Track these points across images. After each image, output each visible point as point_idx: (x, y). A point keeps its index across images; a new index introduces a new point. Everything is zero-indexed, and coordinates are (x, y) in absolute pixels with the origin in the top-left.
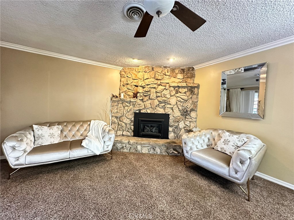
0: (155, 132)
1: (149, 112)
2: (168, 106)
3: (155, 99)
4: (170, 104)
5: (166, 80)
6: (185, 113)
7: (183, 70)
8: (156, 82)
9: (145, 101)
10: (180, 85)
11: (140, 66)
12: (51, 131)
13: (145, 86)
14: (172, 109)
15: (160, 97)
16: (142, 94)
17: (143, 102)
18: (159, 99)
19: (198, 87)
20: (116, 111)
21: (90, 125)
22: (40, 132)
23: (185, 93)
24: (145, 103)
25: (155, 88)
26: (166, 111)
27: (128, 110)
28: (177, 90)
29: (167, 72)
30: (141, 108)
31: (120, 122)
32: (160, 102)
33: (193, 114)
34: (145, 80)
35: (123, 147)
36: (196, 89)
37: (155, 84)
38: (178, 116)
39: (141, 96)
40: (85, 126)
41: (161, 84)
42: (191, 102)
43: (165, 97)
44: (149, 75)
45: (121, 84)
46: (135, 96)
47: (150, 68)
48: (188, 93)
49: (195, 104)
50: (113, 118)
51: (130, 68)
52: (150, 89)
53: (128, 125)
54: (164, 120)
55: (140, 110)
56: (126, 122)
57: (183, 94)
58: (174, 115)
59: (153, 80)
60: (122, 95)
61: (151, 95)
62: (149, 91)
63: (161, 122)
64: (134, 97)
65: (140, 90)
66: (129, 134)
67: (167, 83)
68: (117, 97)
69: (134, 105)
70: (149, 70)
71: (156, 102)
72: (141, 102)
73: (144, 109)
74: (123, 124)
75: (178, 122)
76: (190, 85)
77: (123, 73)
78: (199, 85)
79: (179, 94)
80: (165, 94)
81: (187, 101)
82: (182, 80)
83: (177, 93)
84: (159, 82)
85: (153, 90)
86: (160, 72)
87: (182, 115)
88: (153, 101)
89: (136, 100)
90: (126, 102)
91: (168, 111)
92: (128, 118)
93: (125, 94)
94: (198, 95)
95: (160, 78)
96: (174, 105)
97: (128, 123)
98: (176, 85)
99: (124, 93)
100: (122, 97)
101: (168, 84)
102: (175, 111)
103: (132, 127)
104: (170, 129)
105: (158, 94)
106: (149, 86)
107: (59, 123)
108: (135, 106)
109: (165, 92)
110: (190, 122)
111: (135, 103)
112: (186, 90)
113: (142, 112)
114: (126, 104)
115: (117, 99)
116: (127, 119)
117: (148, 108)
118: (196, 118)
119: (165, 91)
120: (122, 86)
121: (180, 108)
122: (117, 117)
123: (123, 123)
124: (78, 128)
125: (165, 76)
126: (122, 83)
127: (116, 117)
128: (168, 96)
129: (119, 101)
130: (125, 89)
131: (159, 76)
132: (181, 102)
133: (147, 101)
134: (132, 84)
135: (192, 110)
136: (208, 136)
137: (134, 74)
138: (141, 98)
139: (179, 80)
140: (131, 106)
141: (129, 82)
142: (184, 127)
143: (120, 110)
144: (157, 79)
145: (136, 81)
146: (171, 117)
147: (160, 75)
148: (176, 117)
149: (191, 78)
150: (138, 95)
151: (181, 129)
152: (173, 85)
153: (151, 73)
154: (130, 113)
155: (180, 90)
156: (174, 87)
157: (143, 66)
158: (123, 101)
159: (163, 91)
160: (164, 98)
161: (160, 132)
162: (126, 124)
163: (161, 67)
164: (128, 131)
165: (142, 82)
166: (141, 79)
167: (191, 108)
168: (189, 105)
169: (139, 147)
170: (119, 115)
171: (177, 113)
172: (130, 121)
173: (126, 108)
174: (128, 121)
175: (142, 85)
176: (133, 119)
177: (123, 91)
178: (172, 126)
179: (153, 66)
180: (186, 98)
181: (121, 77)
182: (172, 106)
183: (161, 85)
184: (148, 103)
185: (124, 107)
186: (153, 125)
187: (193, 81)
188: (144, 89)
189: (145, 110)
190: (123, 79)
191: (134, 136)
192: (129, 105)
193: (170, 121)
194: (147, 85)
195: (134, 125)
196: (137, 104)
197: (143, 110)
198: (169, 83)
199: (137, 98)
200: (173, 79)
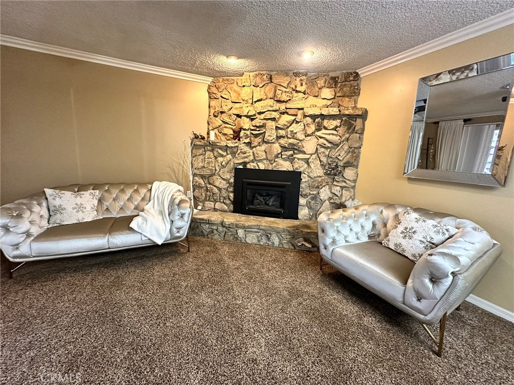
0: (273, 205)
1: (262, 167)
2: (300, 156)
3: (273, 143)
4: (304, 153)
5: (298, 102)
6: (334, 171)
7: (334, 80)
8: (277, 106)
9: (255, 147)
10: (325, 112)
11: (245, 73)
12: (79, 200)
13: (255, 115)
14: (307, 161)
15: (284, 137)
16: (248, 133)
17: (252, 148)
18: (282, 141)
19: (364, 116)
20: (201, 165)
21: (151, 190)
22: (57, 202)
23: (335, 129)
24: (254, 149)
25: (274, 119)
26: (296, 166)
27: (224, 163)
28: (318, 123)
29: (299, 84)
30: (247, 160)
31: (209, 186)
32: (284, 148)
33: (349, 173)
34: (255, 102)
35: (212, 232)
36: (359, 121)
37: (275, 111)
38: (317, 177)
39: (247, 136)
40: (143, 191)
41: (288, 110)
42: (346, 147)
43: (293, 138)
44: (262, 93)
45: (210, 112)
46: (237, 135)
47: (265, 77)
48: (341, 130)
49: (355, 152)
50: (196, 178)
51: (228, 80)
52: (265, 121)
53: (224, 192)
54: (290, 183)
55: (245, 164)
56: (221, 186)
57: (331, 132)
58: (311, 175)
59: (271, 102)
60: (212, 133)
61: (267, 135)
62: (264, 126)
63: (284, 186)
64: (234, 138)
65: (246, 123)
66: (226, 207)
67: (299, 109)
68: (203, 138)
69: (234, 154)
70: (263, 81)
71: (276, 148)
72: (246, 149)
73: (253, 162)
74: (216, 190)
75: (318, 187)
76: (347, 112)
77: (214, 90)
78: (366, 112)
79: (324, 131)
80: (295, 132)
81: (338, 145)
82: (330, 102)
83: (318, 130)
84: (283, 107)
85: (271, 124)
86: (285, 85)
87: (326, 174)
88: (271, 147)
89: (236, 145)
90: (220, 149)
91: (300, 166)
92: (223, 179)
93: (218, 133)
94: (362, 133)
95: (284, 97)
96: (311, 155)
97: (224, 187)
98: (317, 112)
99: (216, 131)
100: (212, 138)
101: (301, 111)
102: (312, 165)
103: (232, 195)
104: (302, 201)
105: (280, 131)
106: (262, 116)
107: (96, 187)
108: (237, 156)
109: (295, 128)
110: (342, 188)
111: (235, 150)
112: (337, 123)
113: (248, 166)
114: (220, 151)
115: (202, 143)
116: (222, 181)
117: (260, 161)
118: (355, 181)
119: (294, 125)
120: (212, 116)
121: (324, 159)
122: (205, 177)
123: (215, 188)
124: (128, 195)
125: (295, 94)
126: (212, 111)
127: (203, 177)
128: (301, 136)
129: (207, 146)
130: (218, 122)
131: (284, 94)
132: (327, 148)
133: (259, 146)
134: (231, 112)
135: (348, 165)
136: (373, 218)
137: (235, 91)
138: (247, 141)
139: (325, 102)
140: (229, 157)
141: (225, 109)
142: (330, 199)
143: (209, 163)
144: (279, 101)
145: (237, 105)
146: (304, 178)
147: (285, 92)
148: (315, 177)
149: (350, 96)
150: (242, 134)
151: (322, 202)
152: (311, 112)
153: (268, 88)
154: (226, 169)
155: (326, 123)
156: (313, 117)
157: (252, 74)
158: (213, 146)
159: (290, 125)
160: (291, 141)
161: (282, 206)
162: (220, 189)
163: (287, 75)
164: (224, 203)
165: (249, 108)
166: (247, 101)
167: (345, 160)
168: (342, 155)
169: (241, 232)
170: (207, 172)
171: (317, 171)
172: (228, 185)
173: (220, 159)
174: (223, 184)
175: (249, 114)
176: (232, 180)
177: (214, 126)
178: (305, 196)
179: (271, 73)
180: (335, 139)
181: (210, 98)
182: (307, 156)
183: (287, 113)
184: (260, 150)
185: (216, 158)
186: (270, 192)
187: (356, 102)
188: (254, 123)
189: (255, 164)
190: (213, 103)
191: (235, 211)
192: (225, 154)
193: (303, 185)
194: (260, 113)
195: (234, 192)
196: (239, 151)
197: (251, 164)
198: (302, 109)
199: (239, 140)
200: (312, 100)
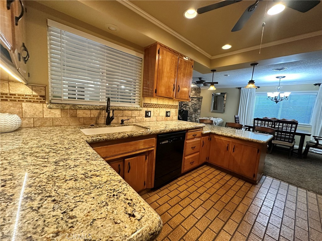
7: (195, 89)
10: (194, 96)
14: (189, 108)
19: (202, 98)
26: (187, 109)
28: (192, 99)
32: (184, 105)
33: (199, 111)
42: (198, 105)
48: (197, 101)
49: (200, 106)
54: (185, 113)
57: (195, 101)
75: (192, 114)
76: (198, 97)
79: (193, 101)
87: (194, 111)
94: (201, 102)
96: (190, 106)
98: (192, 96)
110: (197, 114)
112: (196, 99)
118: (200, 113)
121: (193, 108)
132: (194, 105)
135: (199, 109)
139: (193, 94)
142: (195, 117)
146: (189, 112)
148: (191, 112)
149: (199, 93)
151: (193, 118)
155: (194, 99)
160: (186, 103)
171: (192, 110)
178: (189, 117)
180: (196, 103)
187: (200, 95)
193: (188, 114)
